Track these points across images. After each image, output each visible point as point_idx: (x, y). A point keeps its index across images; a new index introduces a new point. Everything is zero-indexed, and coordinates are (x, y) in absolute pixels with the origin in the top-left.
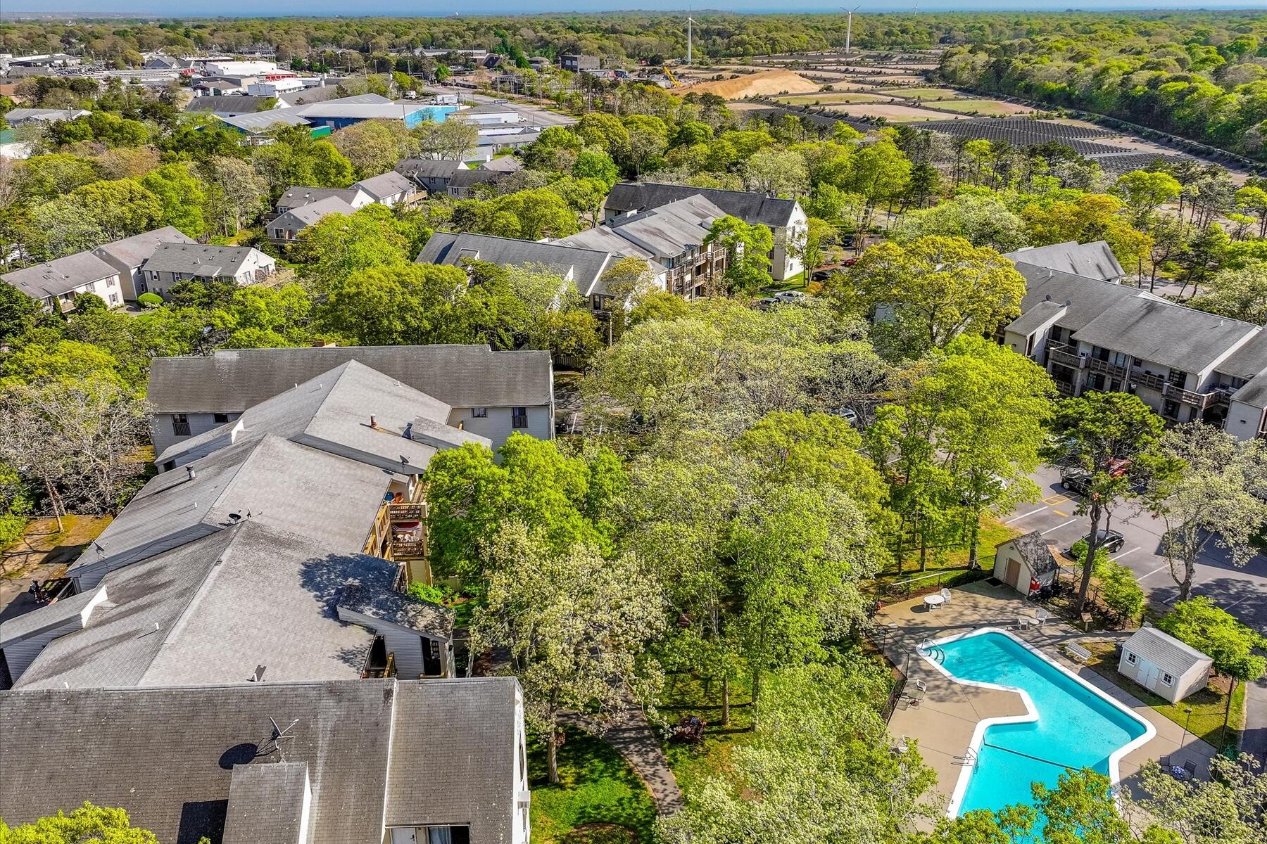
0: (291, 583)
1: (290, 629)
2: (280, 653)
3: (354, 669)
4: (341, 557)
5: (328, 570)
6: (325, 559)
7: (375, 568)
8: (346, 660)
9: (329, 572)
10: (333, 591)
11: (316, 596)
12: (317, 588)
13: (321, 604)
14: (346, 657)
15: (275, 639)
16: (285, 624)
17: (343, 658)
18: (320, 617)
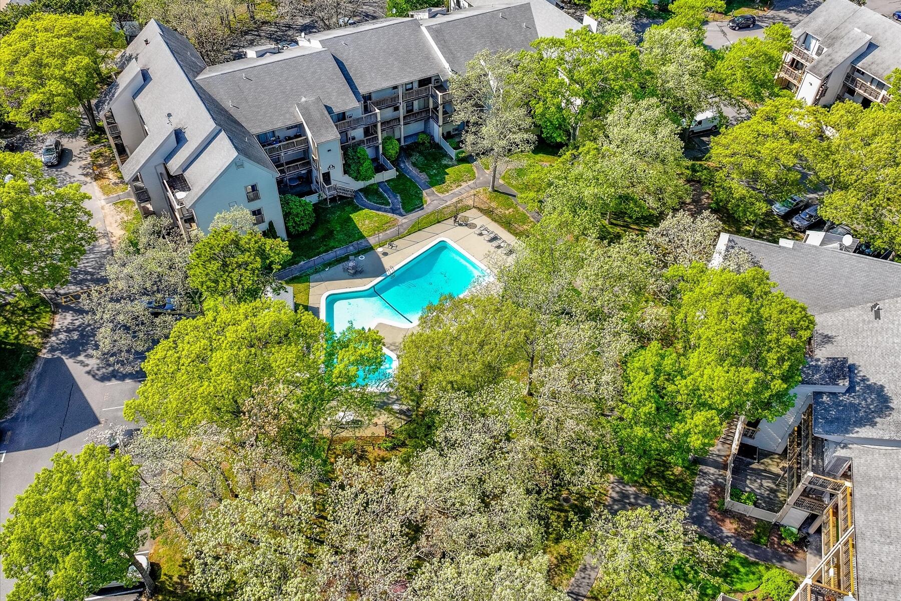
0: (893, 387)
1: (873, 349)
2: (871, 330)
3: (820, 332)
4: (865, 426)
5: (870, 409)
6: (878, 420)
7: (832, 422)
8: (827, 336)
9: (868, 406)
10: (857, 388)
11: (868, 380)
12: (870, 388)
13: (861, 374)
14: (827, 339)
15: (880, 338)
16: (879, 352)
17: (829, 338)
18: (857, 364)
